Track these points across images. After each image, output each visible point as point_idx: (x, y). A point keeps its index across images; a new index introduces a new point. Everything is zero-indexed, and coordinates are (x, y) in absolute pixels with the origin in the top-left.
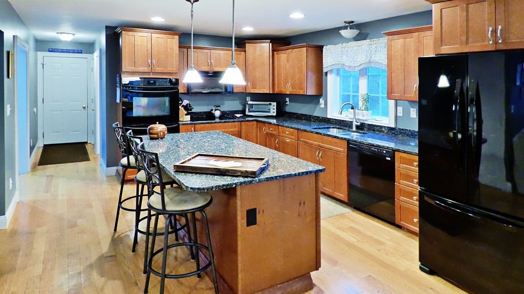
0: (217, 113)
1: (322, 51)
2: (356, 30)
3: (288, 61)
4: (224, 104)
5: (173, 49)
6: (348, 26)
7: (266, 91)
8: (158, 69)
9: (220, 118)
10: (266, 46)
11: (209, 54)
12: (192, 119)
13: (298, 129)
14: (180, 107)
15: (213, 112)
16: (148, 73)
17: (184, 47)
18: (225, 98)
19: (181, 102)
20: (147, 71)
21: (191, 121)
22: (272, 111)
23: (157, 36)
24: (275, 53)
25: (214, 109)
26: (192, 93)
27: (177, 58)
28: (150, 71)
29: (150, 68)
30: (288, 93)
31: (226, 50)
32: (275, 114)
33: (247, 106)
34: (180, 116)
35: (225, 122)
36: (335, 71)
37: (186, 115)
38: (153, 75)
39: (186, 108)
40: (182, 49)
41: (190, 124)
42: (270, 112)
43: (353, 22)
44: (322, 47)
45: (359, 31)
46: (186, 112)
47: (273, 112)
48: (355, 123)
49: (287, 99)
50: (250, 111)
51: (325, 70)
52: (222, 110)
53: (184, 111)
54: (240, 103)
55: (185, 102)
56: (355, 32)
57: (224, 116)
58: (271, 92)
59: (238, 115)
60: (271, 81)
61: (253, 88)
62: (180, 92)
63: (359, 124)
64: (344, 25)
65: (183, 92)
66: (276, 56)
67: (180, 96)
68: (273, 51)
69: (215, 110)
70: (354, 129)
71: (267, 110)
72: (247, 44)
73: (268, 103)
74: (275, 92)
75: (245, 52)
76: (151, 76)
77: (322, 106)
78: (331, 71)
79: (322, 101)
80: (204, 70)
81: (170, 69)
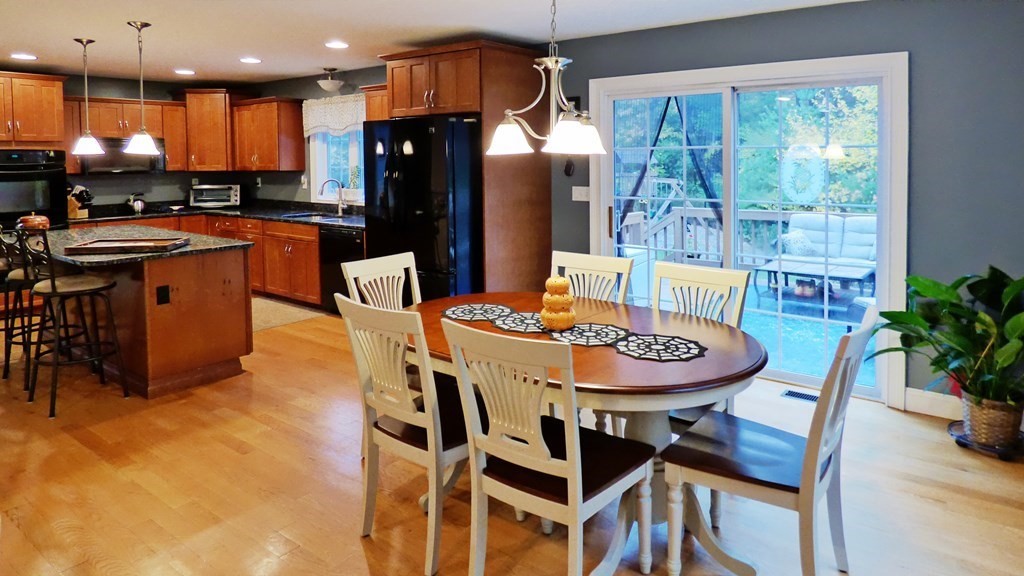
0: (138, 206)
1: (301, 107)
2: (338, 82)
3: (253, 121)
4: (150, 191)
5: (53, 104)
6: (328, 75)
7: (222, 167)
8: (26, 136)
9: (144, 211)
10: (220, 99)
11: (120, 110)
12: (91, 215)
13: (262, 219)
14: (69, 197)
15: (131, 203)
16: (8, 142)
17: (75, 100)
18: (153, 181)
19: (69, 189)
20: (5, 139)
21: (89, 218)
22: (233, 199)
23: (20, 83)
24: (235, 108)
25: (132, 197)
26: (91, 174)
27: (62, 118)
28: (11, 139)
29: (11, 133)
30: (254, 169)
31: (152, 104)
32: (238, 203)
33: (191, 192)
34: (69, 210)
35: (150, 218)
36: (320, 136)
37: (80, 208)
38: (16, 145)
39: (79, 197)
40: (71, 103)
41: (88, 222)
42: (229, 201)
43: (335, 69)
44: (301, 101)
45: (342, 83)
46: (80, 205)
47: (235, 199)
48: (341, 206)
49: (259, 180)
50: (196, 201)
51: (306, 135)
52: (147, 201)
53: (76, 203)
54: (180, 188)
55: (79, 189)
56: (338, 83)
57: (149, 208)
58: (230, 169)
59: (176, 208)
60: (229, 152)
61: (199, 164)
62: (68, 172)
63: (345, 206)
64: (323, 72)
65: (72, 172)
66: (236, 114)
67: (69, 179)
68: (232, 105)
69: (135, 201)
70: (340, 214)
71: (225, 197)
72: (188, 95)
73: (226, 186)
74: (237, 169)
75: (185, 107)
76: (14, 147)
77: (305, 186)
78: (315, 135)
79: (303, 178)
80: (109, 136)
81: (46, 136)
